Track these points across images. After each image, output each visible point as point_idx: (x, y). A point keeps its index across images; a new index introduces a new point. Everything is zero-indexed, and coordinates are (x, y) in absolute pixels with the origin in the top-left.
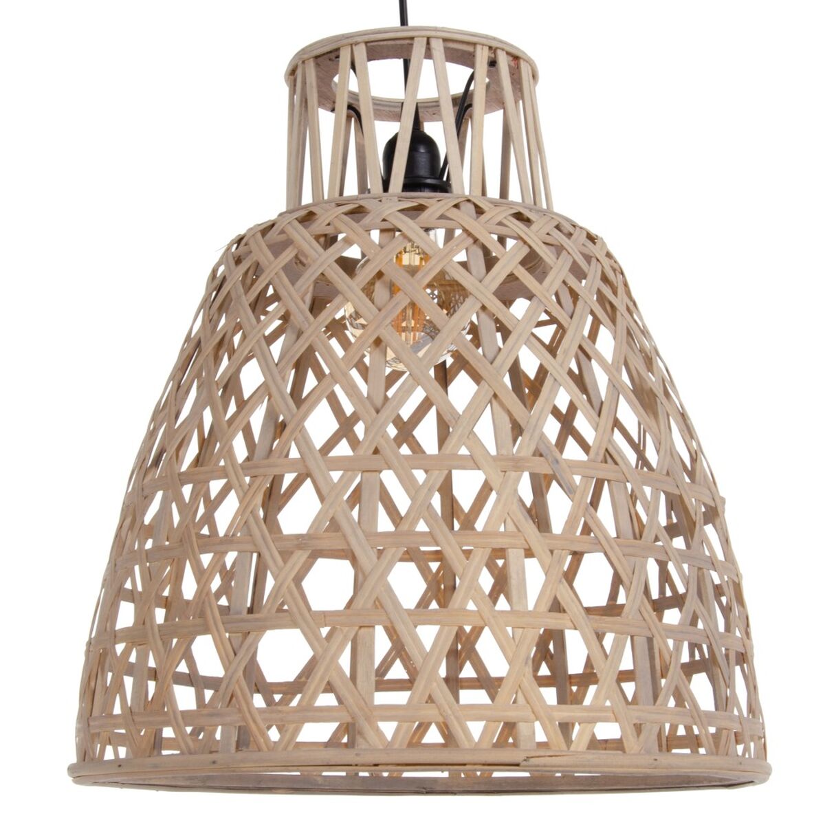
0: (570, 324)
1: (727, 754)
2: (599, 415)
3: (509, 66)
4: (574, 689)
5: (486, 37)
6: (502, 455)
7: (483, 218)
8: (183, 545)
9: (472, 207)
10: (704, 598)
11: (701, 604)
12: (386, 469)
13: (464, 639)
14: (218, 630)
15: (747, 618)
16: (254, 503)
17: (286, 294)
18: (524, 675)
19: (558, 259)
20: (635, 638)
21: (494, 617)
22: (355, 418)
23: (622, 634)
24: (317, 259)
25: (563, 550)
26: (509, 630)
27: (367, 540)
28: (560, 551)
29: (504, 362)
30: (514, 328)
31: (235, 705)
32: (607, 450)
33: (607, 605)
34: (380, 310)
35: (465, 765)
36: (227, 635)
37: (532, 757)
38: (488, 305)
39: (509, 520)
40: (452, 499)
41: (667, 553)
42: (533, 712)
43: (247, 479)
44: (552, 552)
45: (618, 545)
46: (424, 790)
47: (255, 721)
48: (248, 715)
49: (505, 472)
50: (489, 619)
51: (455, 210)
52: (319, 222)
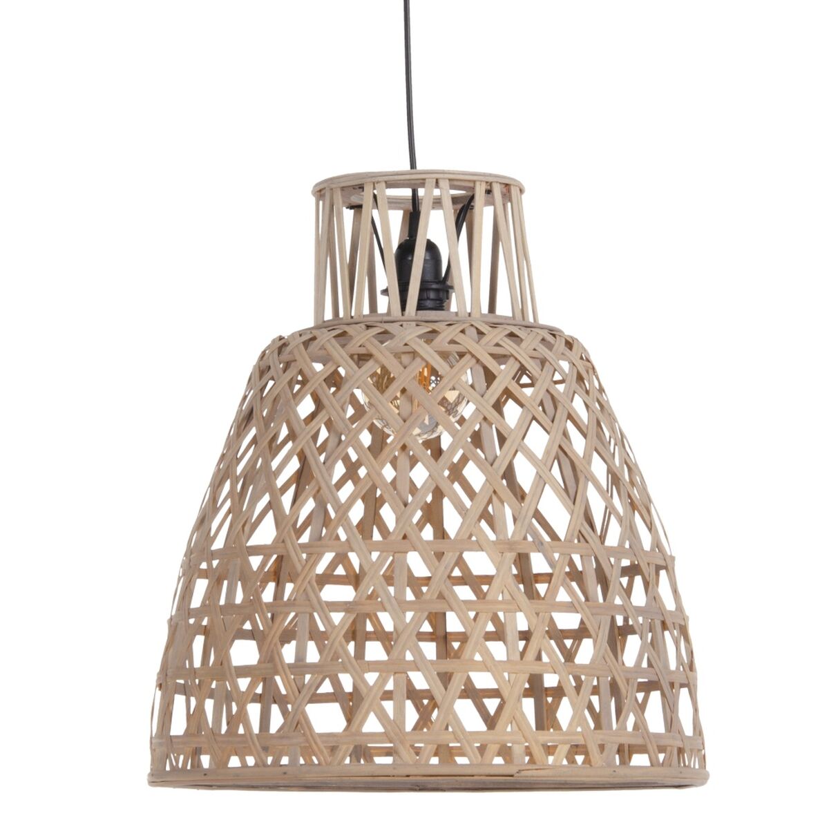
0: (551, 428)
1: (670, 766)
2: (574, 504)
3: (502, 192)
4: (550, 700)
5: (484, 175)
6: (501, 540)
7: (485, 340)
8: (253, 604)
9: (475, 331)
10: (655, 646)
11: (652, 649)
12: (411, 551)
13: (452, 654)
14: (285, 674)
15: (692, 652)
16: (311, 575)
17: (328, 403)
18: (517, 709)
19: (542, 370)
20: (600, 678)
21: (494, 665)
22: (358, 464)
23: (591, 676)
24: (353, 376)
25: (546, 612)
26: (506, 675)
27: (399, 606)
28: (544, 614)
29: (501, 464)
30: (509, 435)
31: (300, 731)
32: (580, 531)
33: (579, 628)
34: (405, 421)
35: (473, 776)
36: (292, 677)
37: (523, 770)
38: (488, 417)
39: (505, 591)
40: (444, 533)
41: (625, 610)
42: (524, 736)
43: (304, 556)
44: (537, 614)
45: (588, 607)
46: (416, 787)
47: (316, 743)
48: (310, 738)
49: (503, 553)
50: (491, 667)
51: (462, 335)
52: (354, 342)
